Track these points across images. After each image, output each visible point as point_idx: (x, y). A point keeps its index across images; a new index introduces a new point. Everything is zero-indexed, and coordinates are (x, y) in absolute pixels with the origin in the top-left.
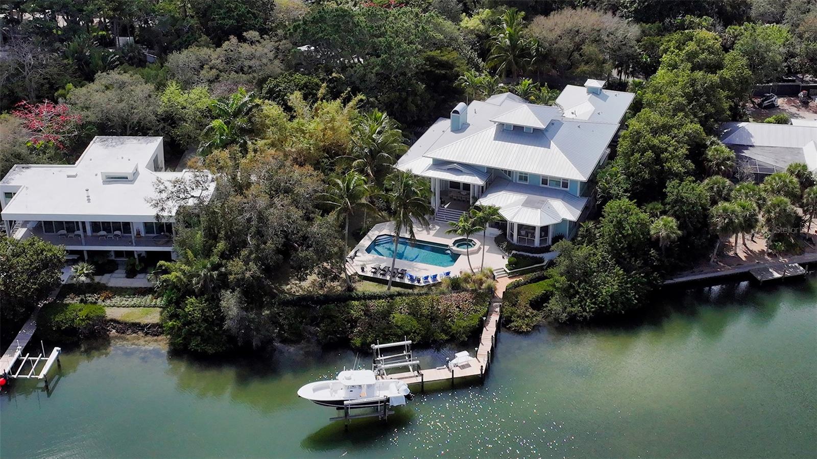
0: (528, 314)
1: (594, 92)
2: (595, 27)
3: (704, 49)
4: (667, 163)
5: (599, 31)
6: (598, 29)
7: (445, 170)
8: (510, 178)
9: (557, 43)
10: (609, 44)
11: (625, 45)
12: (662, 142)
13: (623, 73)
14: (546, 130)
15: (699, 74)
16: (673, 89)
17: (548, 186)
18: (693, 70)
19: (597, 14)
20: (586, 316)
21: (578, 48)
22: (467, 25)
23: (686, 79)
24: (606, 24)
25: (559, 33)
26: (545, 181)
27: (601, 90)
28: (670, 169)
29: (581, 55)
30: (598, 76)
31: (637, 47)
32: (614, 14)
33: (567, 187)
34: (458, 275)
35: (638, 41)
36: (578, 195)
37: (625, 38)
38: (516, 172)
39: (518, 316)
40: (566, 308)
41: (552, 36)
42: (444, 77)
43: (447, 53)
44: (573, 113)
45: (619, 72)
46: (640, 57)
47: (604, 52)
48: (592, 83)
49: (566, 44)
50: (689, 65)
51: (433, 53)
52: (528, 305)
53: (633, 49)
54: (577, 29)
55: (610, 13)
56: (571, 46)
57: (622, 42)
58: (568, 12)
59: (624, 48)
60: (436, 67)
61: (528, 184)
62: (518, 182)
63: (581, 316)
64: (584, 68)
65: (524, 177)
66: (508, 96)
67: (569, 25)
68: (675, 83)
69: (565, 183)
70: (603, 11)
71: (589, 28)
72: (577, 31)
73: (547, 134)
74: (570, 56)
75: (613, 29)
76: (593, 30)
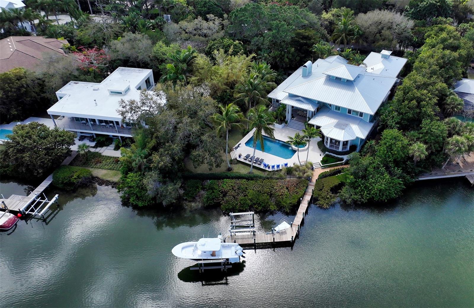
0: (328, 196)
1: (385, 57)
2: (390, 21)
3: (451, 37)
4: (424, 108)
5: (392, 23)
6: (391, 22)
7: (294, 100)
8: (330, 108)
9: (368, 28)
10: (396, 31)
11: (405, 31)
12: (423, 95)
13: (402, 47)
14: (354, 81)
15: (447, 52)
16: (432, 60)
17: (351, 115)
18: (443, 49)
19: (392, 13)
20: (363, 201)
21: (380, 32)
22: (325, 17)
23: (440, 55)
24: (396, 19)
25: (370, 23)
26: (350, 111)
27: (389, 56)
28: (425, 112)
29: (381, 36)
30: (388, 49)
31: (411, 33)
32: (401, 14)
33: (362, 117)
34: (292, 166)
35: (412, 29)
36: (368, 121)
37: (405, 27)
38: (334, 105)
39: (322, 198)
40: (351, 195)
41: (366, 25)
42: (306, 44)
43: (309, 31)
44: (372, 69)
45: (400, 47)
46: (412, 38)
47: (393, 34)
48: (385, 52)
49: (374, 29)
50: (442, 46)
51: (300, 31)
52: (329, 191)
53: (409, 34)
54: (380, 21)
55: (399, 14)
56: (376, 31)
57: (403, 29)
58: (377, 12)
59: (404, 33)
60: (302, 39)
61: (340, 112)
62: (334, 110)
63: (360, 201)
64: (381, 43)
65: (338, 108)
66: (337, 57)
67: (376, 19)
68: (432, 56)
69: (361, 114)
70: (395, 12)
71: (387, 20)
72: (380, 23)
73: (354, 83)
74: (375, 36)
75: (400, 22)
76: (389, 22)
